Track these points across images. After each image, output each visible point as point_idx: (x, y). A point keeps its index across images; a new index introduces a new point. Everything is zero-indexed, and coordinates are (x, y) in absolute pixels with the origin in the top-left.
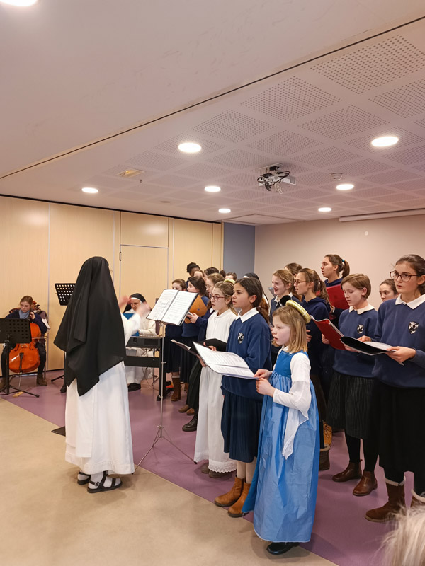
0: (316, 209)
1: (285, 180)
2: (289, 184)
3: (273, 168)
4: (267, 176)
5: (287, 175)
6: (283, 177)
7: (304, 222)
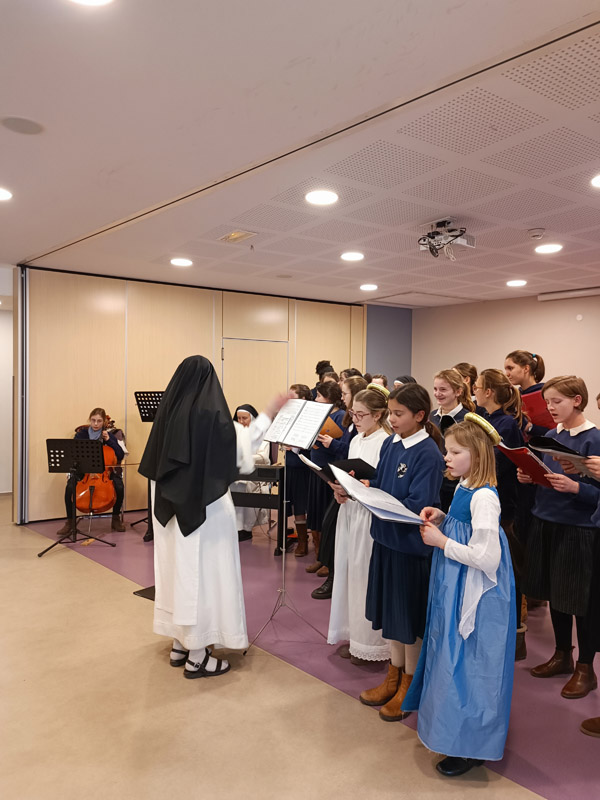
0: (504, 284)
1: (460, 241)
2: (464, 247)
3: (441, 224)
4: (432, 236)
5: (462, 233)
6: (457, 237)
7: (485, 302)
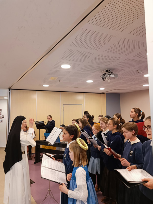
0: (142, 86)
1: (111, 76)
2: (114, 77)
3: (107, 71)
4: (104, 75)
5: (112, 73)
6: (110, 74)
7: (140, 91)
